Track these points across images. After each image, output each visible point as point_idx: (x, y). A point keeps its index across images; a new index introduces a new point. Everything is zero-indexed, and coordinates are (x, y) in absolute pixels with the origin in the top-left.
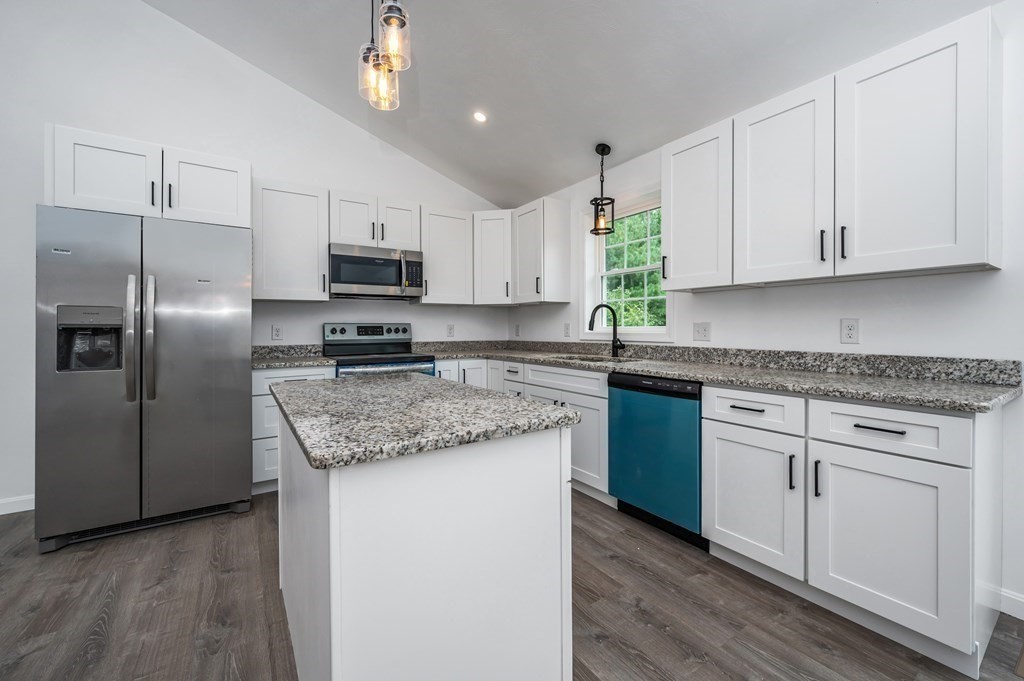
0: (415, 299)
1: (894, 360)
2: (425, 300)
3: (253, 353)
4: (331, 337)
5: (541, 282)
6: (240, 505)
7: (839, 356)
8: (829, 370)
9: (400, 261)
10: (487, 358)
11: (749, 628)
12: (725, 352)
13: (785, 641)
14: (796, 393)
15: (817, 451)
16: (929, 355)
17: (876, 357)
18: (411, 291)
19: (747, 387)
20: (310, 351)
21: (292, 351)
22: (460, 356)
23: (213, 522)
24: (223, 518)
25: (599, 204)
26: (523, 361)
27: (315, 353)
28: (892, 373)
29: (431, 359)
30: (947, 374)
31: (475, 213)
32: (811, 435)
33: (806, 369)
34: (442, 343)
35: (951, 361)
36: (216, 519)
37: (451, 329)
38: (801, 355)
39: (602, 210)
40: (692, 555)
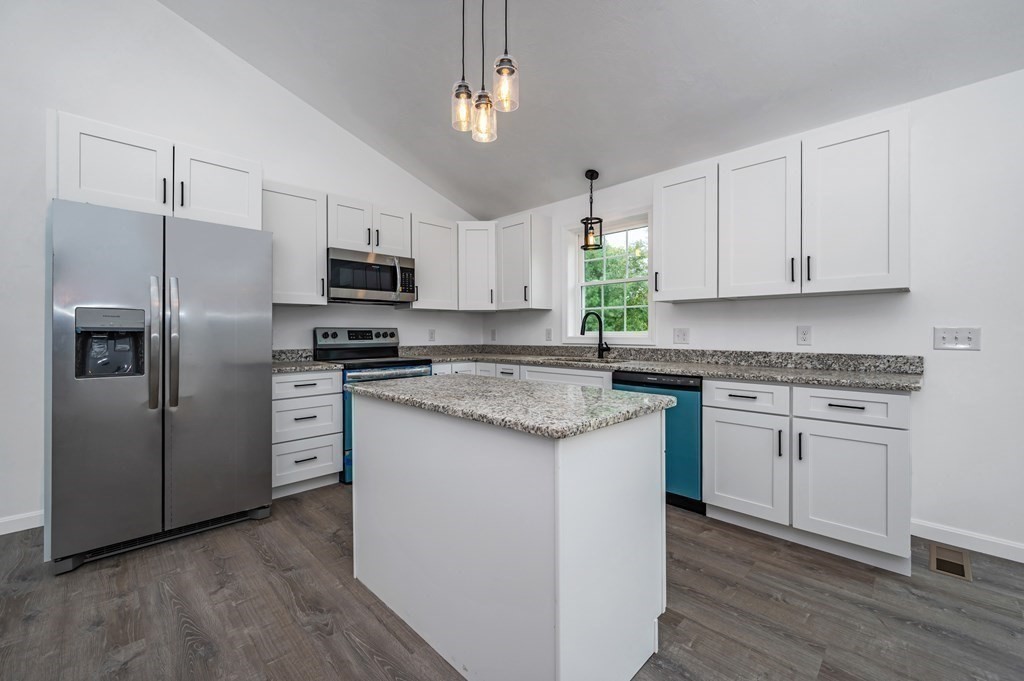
0: (404, 304)
1: (838, 357)
2: (416, 305)
3: (274, 356)
4: (322, 342)
5: (529, 290)
6: (260, 511)
7: (797, 354)
8: (789, 366)
9: (394, 268)
10: (476, 361)
11: (757, 563)
12: (703, 353)
13: (785, 568)
14: (783, 383)
15: (799, 426)
16: (862, 353)
17: (825, 355)
18: (405, 296)
19: (743, 380)
20: (301, 356)
21: (283, 356)
22: (453, 359)
23: (237, 530)
24: (245, 525)
25: (589, 223)
26: (520, 363)
27: (306, 357)
28: (836, 367)
29: (428, 363)
30: (875, 367)
31: (459, 222)
32: (794, 414)
33: (771, 366)
34: (425, 347)
35: (877, 357)
36: (238, 526)
37: (432, 335)
38: (766, 355)
39: (592, 228)
40: (693, 517)
